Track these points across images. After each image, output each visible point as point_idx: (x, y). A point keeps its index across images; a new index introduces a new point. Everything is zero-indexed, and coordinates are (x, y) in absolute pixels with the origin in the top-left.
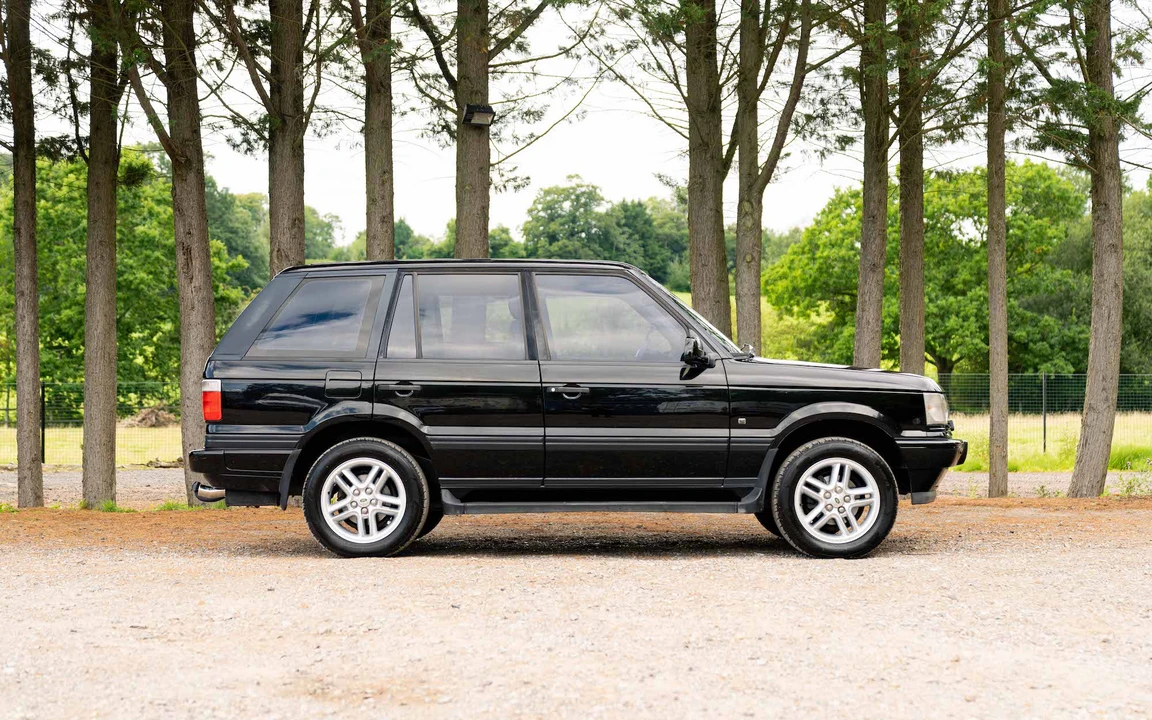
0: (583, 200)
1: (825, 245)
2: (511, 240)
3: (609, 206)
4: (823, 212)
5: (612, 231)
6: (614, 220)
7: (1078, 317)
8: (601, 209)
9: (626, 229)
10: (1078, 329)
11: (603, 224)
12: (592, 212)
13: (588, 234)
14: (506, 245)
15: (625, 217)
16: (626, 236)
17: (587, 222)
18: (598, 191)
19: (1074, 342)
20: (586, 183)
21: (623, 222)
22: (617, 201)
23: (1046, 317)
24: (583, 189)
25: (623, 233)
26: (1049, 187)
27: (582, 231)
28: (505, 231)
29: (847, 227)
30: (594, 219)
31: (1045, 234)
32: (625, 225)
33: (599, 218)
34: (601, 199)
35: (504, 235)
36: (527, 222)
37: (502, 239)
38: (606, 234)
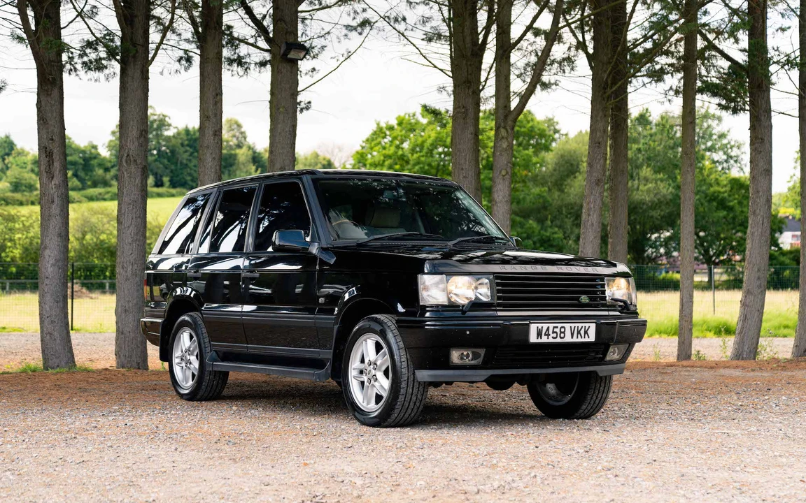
1: (371, 165)
2: (99, 154)
3: (175, 131)
4: (367, 140)
5: (177, 149)
6: (179, 141)
7: (552, 222)
8: (169, 133)
9: (188, 148)
10: (553, 231)
11: (170, 144)
12: (162, 135)
13: (159, 151)
14: (95, 158)
15: (187, 140)
16: (188, 154)
17: (159, 143)
18: (167, 119)
19: (549, 240)
20: (158, 113)
21: (186, 142)
22: (181, 126)
23: (531, 222)
24: (156, 117)
25: (186, 151)
26: (532, 127)
27: (154, 149)
28: (95, 147)
29: (386, 152)
30: (163, 140)
31: (531, 161)
32: (188, 145)
33: (168, 139)
34: (169, 125)
35: (93, 151)
36: (111, 141)
37: (91, 153)
38: (173, 152)
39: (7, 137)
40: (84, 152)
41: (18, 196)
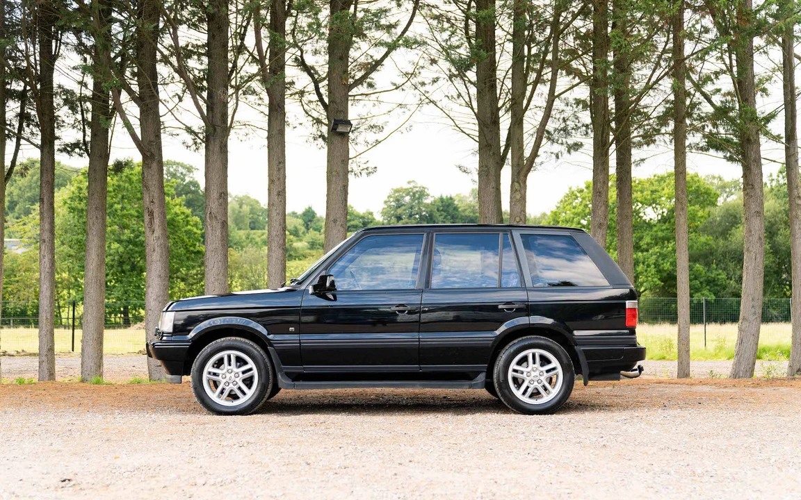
0: (417, 196)
1: (563, 221)
2: (374, 219)
3: (432, 199)
4: (561, 201)
5: (434, 214)
6: (436, 207)
7: (717, 265)
8: (428, 201)
9: (443, 213)
10: (717, 272)
11: (429, 209)
12: (422, 203)
13: (421, 216)
14: (371, 222)
15: (442, 206)
16: (442, 217)
17: (419, 209)
18: (426, 190)
19: (714, 281)
20: (419, 185)
21: (441, 208)
22: (437, 196)
23: (698, 265)
24: (417, 189)
25: (441, 215)
26: (698, 187)
27: (417, 214)
28: (371, 214)
29: (576, 211)
30: (424, 207)
31: (696, 215)
32: (442, 210)
33: (427, 206)
34: (428, 195)
35: (370, 216)
36: (384, 209)
37: (368, 219)
38: (431, 215)
39: (310, 208)
40: (363, 217)
41: (314, 252)
